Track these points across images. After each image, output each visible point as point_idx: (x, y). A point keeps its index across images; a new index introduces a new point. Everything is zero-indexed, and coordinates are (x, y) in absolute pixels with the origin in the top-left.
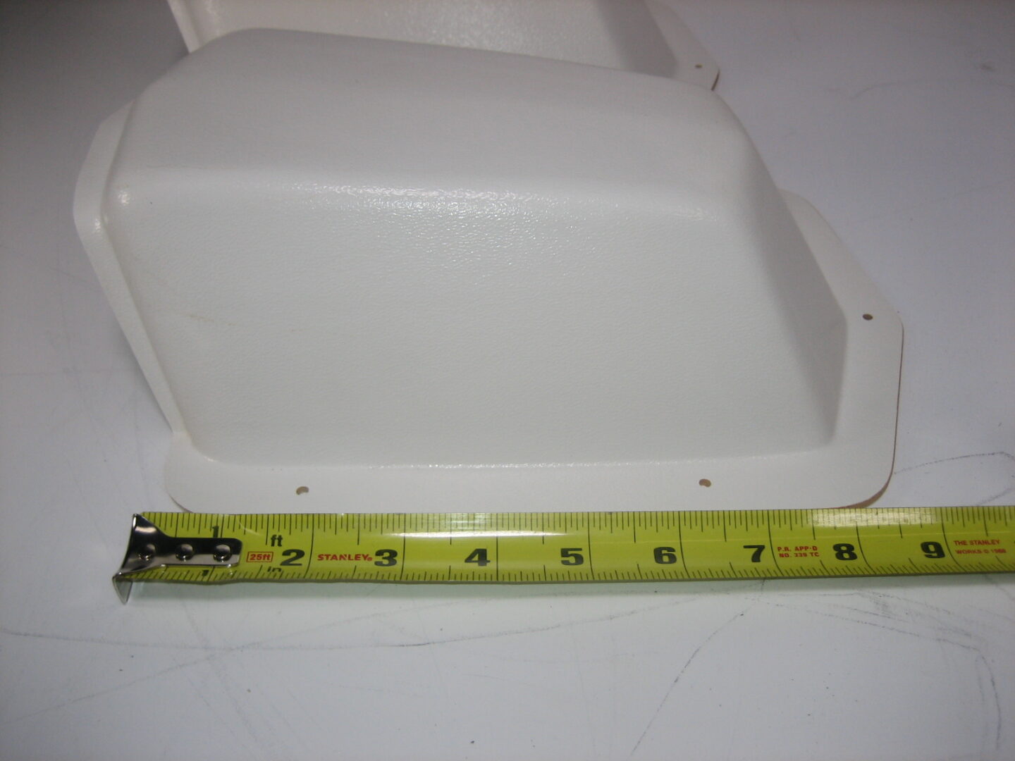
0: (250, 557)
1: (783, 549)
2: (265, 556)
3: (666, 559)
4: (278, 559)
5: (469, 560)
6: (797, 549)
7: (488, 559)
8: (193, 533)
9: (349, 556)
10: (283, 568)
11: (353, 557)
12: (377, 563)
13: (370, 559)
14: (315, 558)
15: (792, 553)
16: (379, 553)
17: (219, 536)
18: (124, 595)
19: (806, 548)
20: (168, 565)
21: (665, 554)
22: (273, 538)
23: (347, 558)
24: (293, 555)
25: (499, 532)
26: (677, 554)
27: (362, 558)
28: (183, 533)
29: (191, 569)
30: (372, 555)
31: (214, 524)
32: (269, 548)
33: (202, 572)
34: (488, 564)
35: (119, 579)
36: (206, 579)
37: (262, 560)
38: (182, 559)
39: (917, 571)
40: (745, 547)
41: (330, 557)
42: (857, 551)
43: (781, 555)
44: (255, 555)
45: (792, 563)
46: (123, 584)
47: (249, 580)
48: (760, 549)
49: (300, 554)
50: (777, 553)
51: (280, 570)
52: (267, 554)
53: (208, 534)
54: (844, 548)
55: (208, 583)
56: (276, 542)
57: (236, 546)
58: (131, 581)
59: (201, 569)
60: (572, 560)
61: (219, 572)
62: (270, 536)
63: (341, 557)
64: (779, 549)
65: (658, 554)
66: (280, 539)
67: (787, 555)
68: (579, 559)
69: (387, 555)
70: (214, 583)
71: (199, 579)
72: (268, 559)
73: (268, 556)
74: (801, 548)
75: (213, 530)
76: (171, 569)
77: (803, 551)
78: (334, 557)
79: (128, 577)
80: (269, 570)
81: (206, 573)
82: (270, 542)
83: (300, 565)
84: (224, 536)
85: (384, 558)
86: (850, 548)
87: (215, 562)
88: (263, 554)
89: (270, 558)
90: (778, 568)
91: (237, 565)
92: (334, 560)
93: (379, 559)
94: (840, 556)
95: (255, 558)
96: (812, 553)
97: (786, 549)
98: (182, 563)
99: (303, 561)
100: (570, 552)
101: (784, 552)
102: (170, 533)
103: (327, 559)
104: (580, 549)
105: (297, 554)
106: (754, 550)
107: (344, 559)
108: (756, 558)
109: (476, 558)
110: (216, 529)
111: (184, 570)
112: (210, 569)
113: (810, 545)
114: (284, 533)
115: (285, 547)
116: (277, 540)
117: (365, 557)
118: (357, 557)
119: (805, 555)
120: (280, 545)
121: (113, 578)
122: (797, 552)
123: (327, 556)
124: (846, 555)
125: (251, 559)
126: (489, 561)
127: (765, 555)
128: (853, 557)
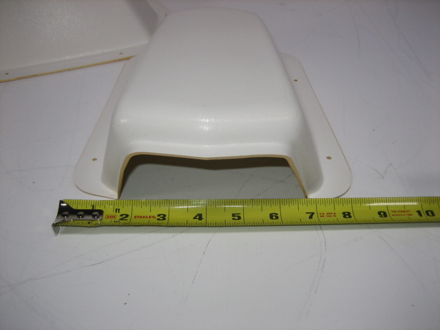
0: (107, 217)
1: (322, 214)
2: (113, 217)
3: (274, 218)
4: (118, 217)
5: (195, 218)
6: (327, 214)
7: (203, 218)
8: (84, 208)
10: (120, 221)
11: (148, 217)
12: (158, 219)
13: (155, 218)
14: (133, 217)
15: (325, 215)
16: (159, 215)
17: (94, 209)
18: (56, 232)
19: (331, 213)
20: (74, 220)
21: (274, 216)
22: (116, 210)
23: (146, 217)
24: (124, 216)
26: (279, 216)
27: (152, 217)
28: (80, 208)
29: (84, 222)
30: (156, 216)
31: (92, 204)
32: (114, 213)
33: (88, 223)
34: (202, 219)
35: (55, 225)
36: (89, 225)
37: (112, 218)
38: (80, 218)
39: (376, 222)
40: (307, 213)
41: (139, 217)
42: (352, 215)
43: (321, 216)
44: (109, 216)
45: (325, 219)
46: (56, 227)
47: (107, 226)
48: (313, 214)
49: (127, 216)
50: (319, 215)
51: (119, 222)
52: (114, 216)
53: (90, 208)
54: (346, 214)
55: (90, 227)
56: (117, 211)
57: (101, 212)
58: (59, 226)
59: (87, 222)
60: (236, 218)
61: (94, 222)
62: (115, 209)
63: (144, 217)
64: (320, 214)
65: (271, 216)
66: (119, 210)
67: (323, 216)
68: (239, 218)
69: (162, 216)
70: (92, 227)
71: (87, 225)
72: (114, 218)
73: (114, 217)
74: (329, 213)
75: (92, 206)
76: (75, 222)
77: (330, 215)
78: (141, 217)
79: (58, 224)
80: (115, 222)
81: (89, 223)
82: (115, 211)
83: (127, 220)
84: (96, 209)
85: (161, 217)
86: (349, 214)
87: (93, 219)
88: (112, 216)
89: (115, 217)
90: (319, 221)
91: (102, 219)
93: (159, 217)
94: (345, 216)
95: (109, 217)
96: (333, 216)
97: (323, 214)
98: (79, 219)
99: (128, 218)
100: (236, 215)
101: (322, 215)
102: (75, 207)
103: (138, 217)
104: (240, 214)
105: (126, 216)
106: (310, 214)
107: (145, 218)
108: (311, 217)
109: (198, 217)
110: (93, 206)
111: (80, 222)
112: (91, 222)
113: (333, 212)
114: (120, 208)
115: (121, 212)
116: (118, 210)
118: (150, 217)
119: (331, 216)
120: (119, 212)
121: (52, 225)
122: (327, 215)
124: (347, 216)
125: (108, 218)
126: (203, 219)
127: (314, 216)
128: (350, 217)
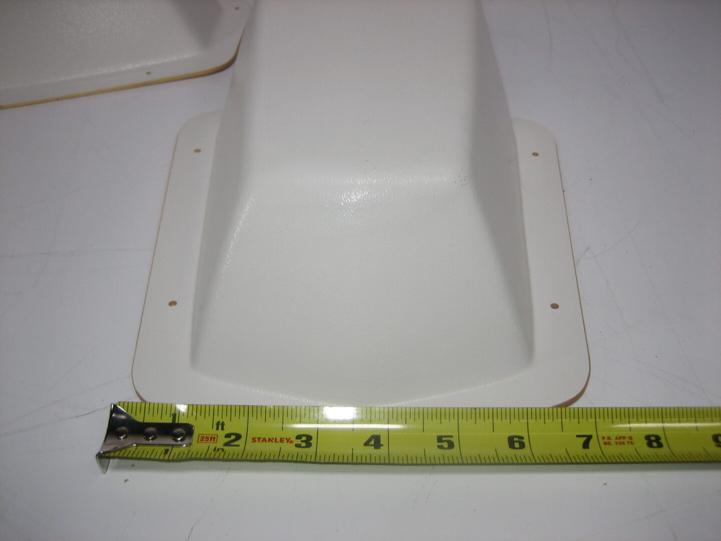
0: (200, 439)
1: (606, 438)
2: (211, 438)
3: (517, 445)
4: (222, 440)
5: (367, 444)
6: (617, 438)
7: (381, 443)
8: (156, 419)
9: (276, 439)
10: (226, 448)
11: (278, 440)
12: (297, 446)
13: (292, 442)
14: (250, 440)
15: (613, 441)
16: (299, 437)
17: (176, 422)
18: (105, 468)
19: (624, 438)
20: (138, 445)
21: (516, 441)
22: (218, 424)
23: (274, 440)
24: (233, 437)
25: (389, 425)
26: (526, 441)
27: (285, 441)
28: (149, 419)
29: (156, 448)
30: (293, 438)
31: (173, 412)
32: (214, 431)
33: (164, 451)
34: (381, 447)
35: (101, 456)
36: (166, 457)
37: (209, 441)
38: (148, 440)
39: (710, 459)
40: (578, 436)
41: (261, 440)
42: (663, 441)
43: (605, 443)
44: (204, 437)
45: (613, 450)
46: (104, 460)
47: (200, 459)
48: (589, 438)
49: (238, 437)
50: (602, 442)
51: (223, 450)
52: (213, 436)
53: (168, 420)
54: (653, 438)
55: (168, 461)
56: (220, 427)
57: (188, 430)
58: (109, 458)
59: (163, 448)
60: (445, 445)
61: (176, 450)
62: (215, 422)
63: (270, 440)
64: (603, 438)
65: (511, 441)
66: (223, 424)
67: (609, 444)
68: (451, 445)
69: (304, 438)
70: (173, 461)
71: (162, 457)
72: (214, 440)
73: (214, 438)
74: (620, 438)
75: (172, 416)
76: (141, 448)
77: (622, 440)
78: (264, 440)
79: (107, 455)
80: (215, 450)
81: (167, 451)
82: (215, 426)
83: (238, 446)
84: (180, 422)
85: (302, 441)
86: (658, 438)
87: (173, 443)
88: (210, 436)
89: (216, 440)
90: (603, 454)
91: (190, 444)
92: (264, 442)
93: (299, 442)
94: (650, 444)
95: (204, 439)
96: (628, 442)
97: (609, 438)
98: (147, 442)
99: (241, 442)
100: (444, 439)
101: (607, 441)
102: (139, 418)
103: (259, 441)
104: (451, 437)
105: (236, 437)
106: (584, 439)
107: (272, 442)
108: (586, 445)
109: (372, 442)
110: (174, 415)
111: (150, 449)
112: (170, 448)
113: (627, 436)
114: (226, 420)
115: (228, 430)
116: (220, 425)
117: (288, 440)
118: (282, 440)
119: (623, 443)
120: (223, 429)
121: (96, 455)
122: (617, 441)
123: (259, 439)
124: (655, 444)
125: (202, 440)
126: (382, 445)
127: (593, 443)
128: (660, 445)
